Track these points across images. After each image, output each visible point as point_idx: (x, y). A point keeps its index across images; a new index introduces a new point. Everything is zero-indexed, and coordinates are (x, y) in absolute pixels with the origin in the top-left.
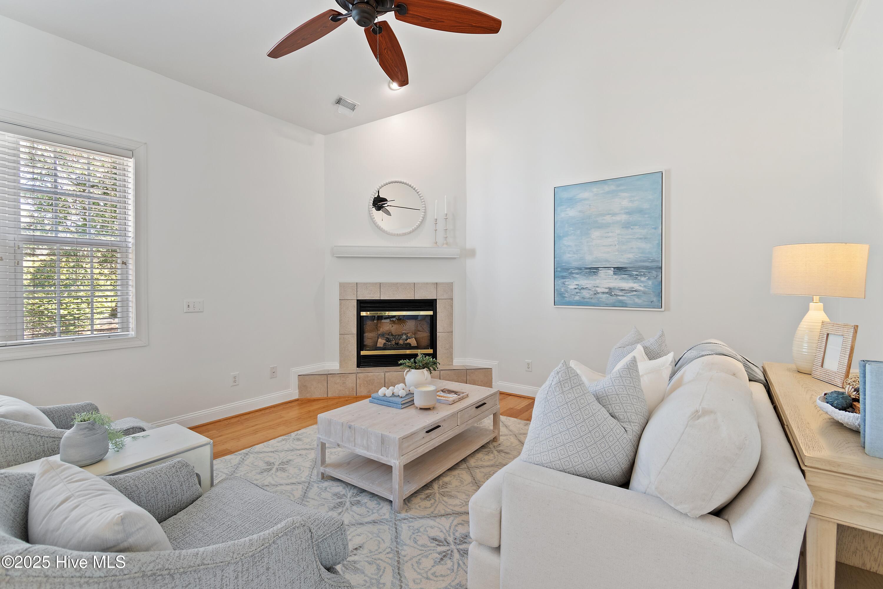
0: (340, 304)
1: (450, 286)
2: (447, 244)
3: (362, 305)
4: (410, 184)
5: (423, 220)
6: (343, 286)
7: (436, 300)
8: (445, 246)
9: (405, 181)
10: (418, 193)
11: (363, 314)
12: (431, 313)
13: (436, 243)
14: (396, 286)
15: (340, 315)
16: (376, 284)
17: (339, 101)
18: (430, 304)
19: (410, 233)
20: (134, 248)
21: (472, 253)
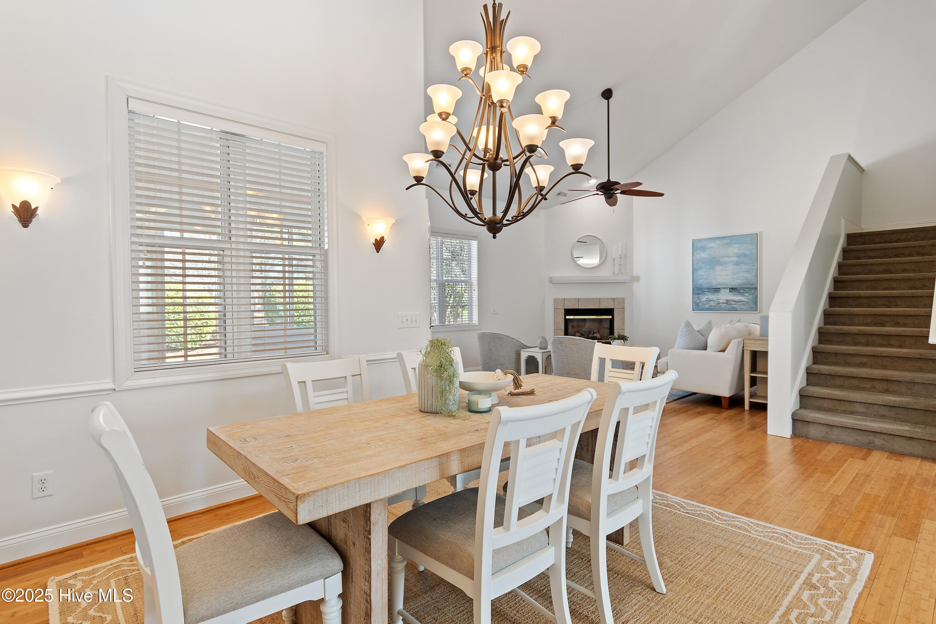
0: (554, 311)
1: (622, 300)
2: (621, 273)
3: (568, 312)
4: (597, 236)
5: (605, 259)
6: (556, 301)
7: (613, 309)
8: (620, 275)
9: (594, 235)
10: (602, 242)
11: (568, 317)
12: (610, 317)
13: (614, 273)
14: (588, 300)
15: (554, 318)
16: (576, 299)
17: (559, 194)
18: (610, 311)
19: (597, 267)
20: (477, 283)
21: (637, 279)
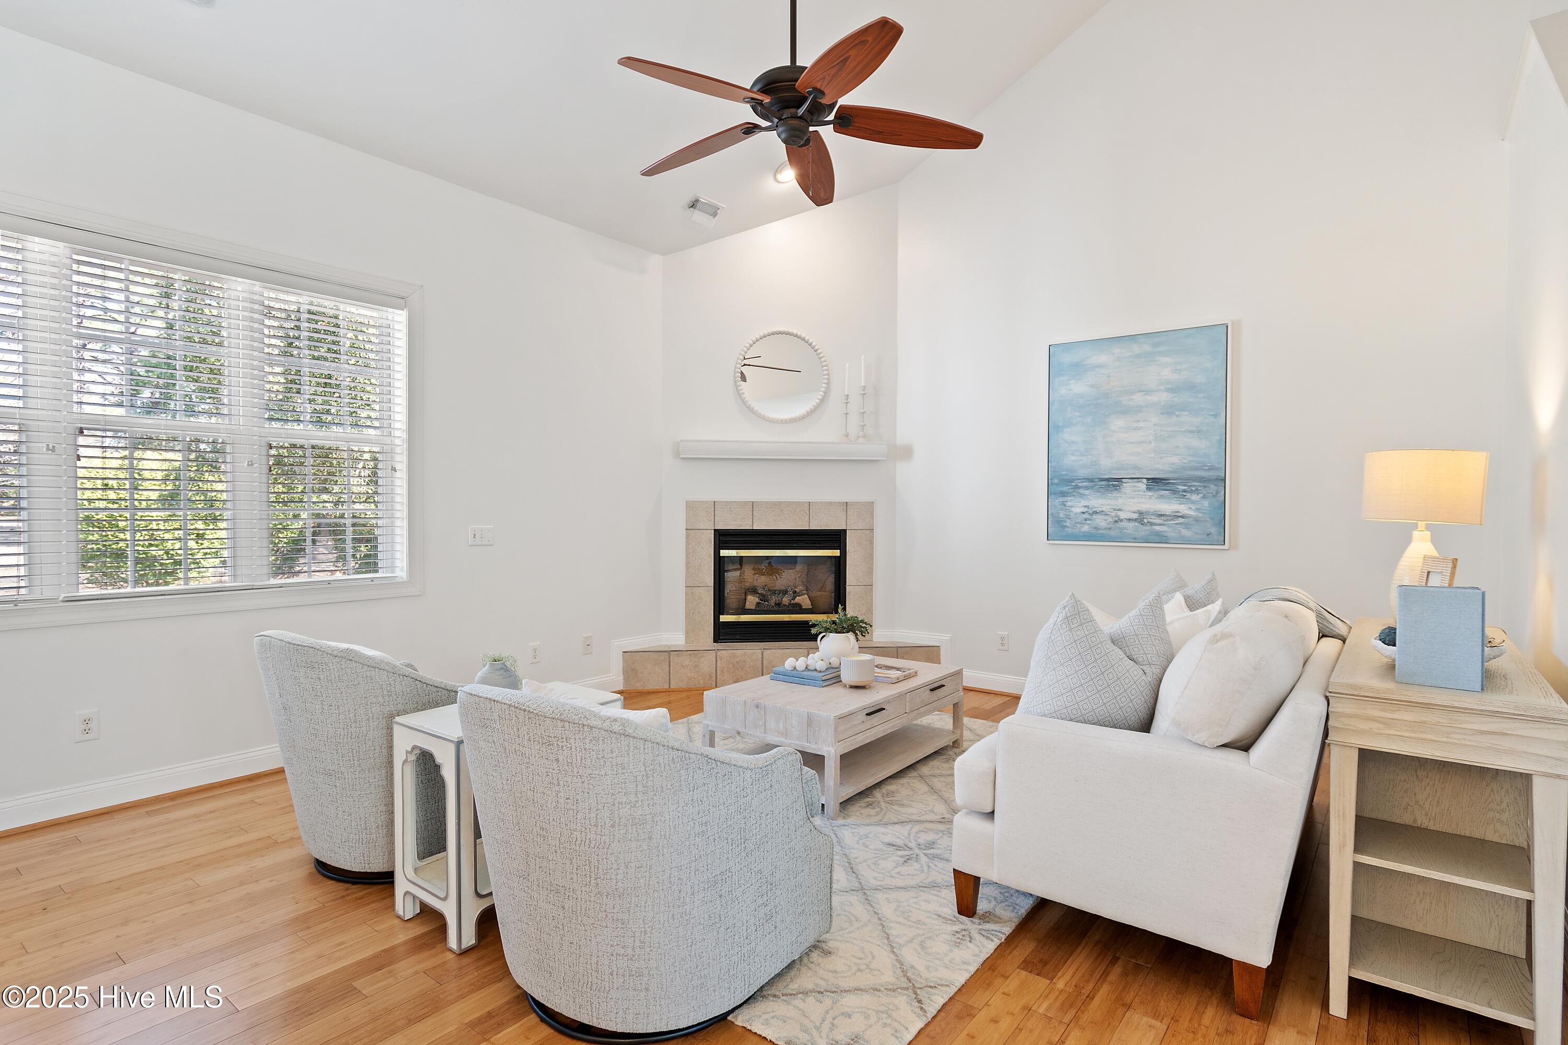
0: (687, 537)
1: (868, 508)
2: (864, 437)
3: (724, 538)
4: (803, 336)
5: (824, 397)
6: (691, 507)
7: (845, 531)
8: (861, 440)
9: (795, 332)
10: (816, 351)
11: (724, 553)
12: (837, 553)
13: (847, 435)
14: (778, 506)
15: (687, 555)
16: (746, 503)
17: (694, 205)
18: (836, 538)
19: (803, 418)
20: (405, 446)
21: (906, 453)
